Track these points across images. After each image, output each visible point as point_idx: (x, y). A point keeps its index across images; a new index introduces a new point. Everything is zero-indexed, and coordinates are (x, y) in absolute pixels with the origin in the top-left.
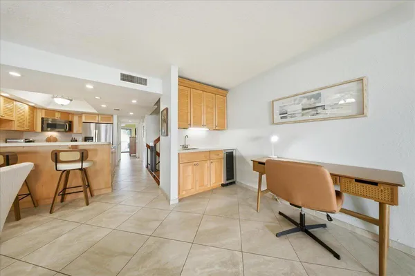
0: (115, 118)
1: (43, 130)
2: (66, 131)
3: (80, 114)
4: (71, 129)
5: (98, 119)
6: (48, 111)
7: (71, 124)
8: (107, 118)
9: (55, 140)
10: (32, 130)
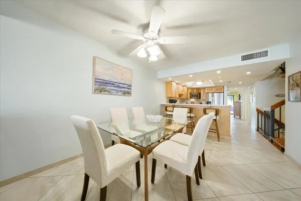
0: (225, 88)
1: (190, 98)
2: (198, 98)
3: (204, 88)
4: (200, 97)
5: (214, 90)
6: (193, 89)
7: (200, 94)
8: (219, 89)
9: (194, 103)
10: (187, 99)
